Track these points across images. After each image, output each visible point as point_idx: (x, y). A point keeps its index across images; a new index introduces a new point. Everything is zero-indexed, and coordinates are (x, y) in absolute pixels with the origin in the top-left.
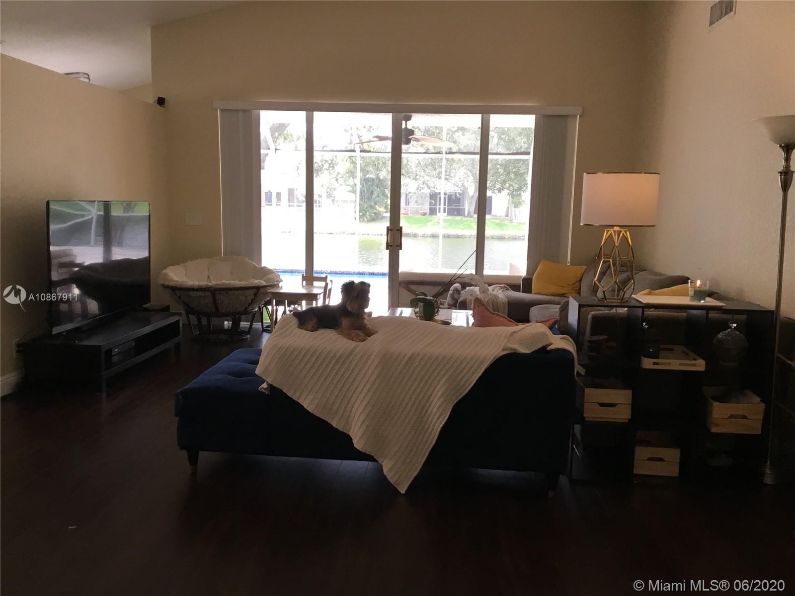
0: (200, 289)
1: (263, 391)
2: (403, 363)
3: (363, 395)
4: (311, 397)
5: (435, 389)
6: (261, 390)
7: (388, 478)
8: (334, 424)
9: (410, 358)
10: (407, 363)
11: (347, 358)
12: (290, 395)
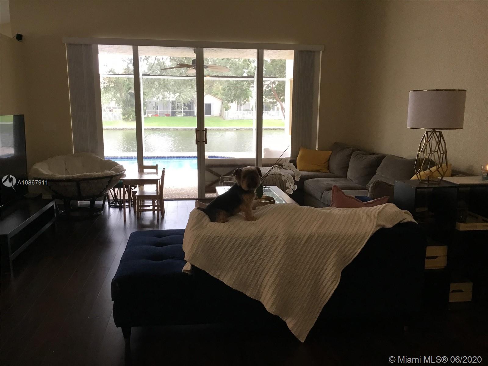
0: (68, 180)
1: (186, 272)
2: (303, 242)
3: (272, 270)
4: (230, 275)
5: (327, 261)
6: (184, 272)
7: (293, 333)
8: (248, 294)
9: (308, 238)
10: (306, 242)
11: (258, 241)
12: (212, 274)
